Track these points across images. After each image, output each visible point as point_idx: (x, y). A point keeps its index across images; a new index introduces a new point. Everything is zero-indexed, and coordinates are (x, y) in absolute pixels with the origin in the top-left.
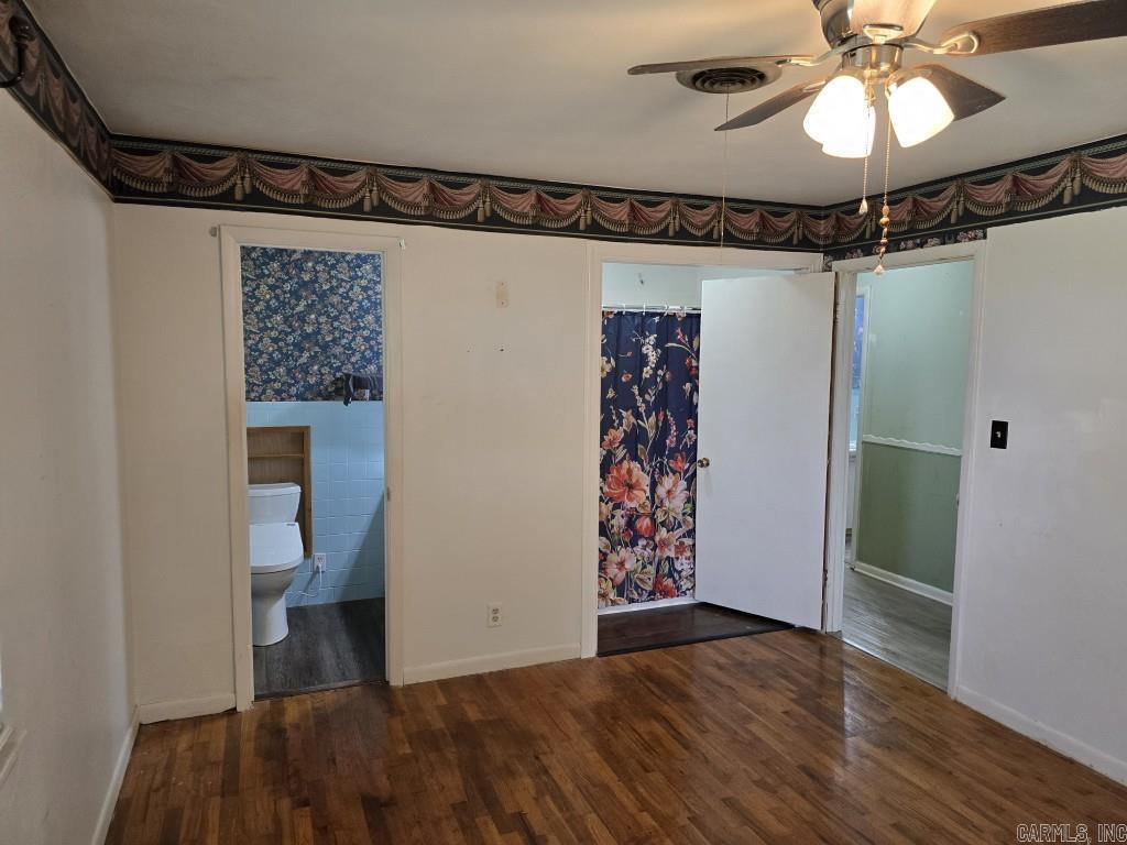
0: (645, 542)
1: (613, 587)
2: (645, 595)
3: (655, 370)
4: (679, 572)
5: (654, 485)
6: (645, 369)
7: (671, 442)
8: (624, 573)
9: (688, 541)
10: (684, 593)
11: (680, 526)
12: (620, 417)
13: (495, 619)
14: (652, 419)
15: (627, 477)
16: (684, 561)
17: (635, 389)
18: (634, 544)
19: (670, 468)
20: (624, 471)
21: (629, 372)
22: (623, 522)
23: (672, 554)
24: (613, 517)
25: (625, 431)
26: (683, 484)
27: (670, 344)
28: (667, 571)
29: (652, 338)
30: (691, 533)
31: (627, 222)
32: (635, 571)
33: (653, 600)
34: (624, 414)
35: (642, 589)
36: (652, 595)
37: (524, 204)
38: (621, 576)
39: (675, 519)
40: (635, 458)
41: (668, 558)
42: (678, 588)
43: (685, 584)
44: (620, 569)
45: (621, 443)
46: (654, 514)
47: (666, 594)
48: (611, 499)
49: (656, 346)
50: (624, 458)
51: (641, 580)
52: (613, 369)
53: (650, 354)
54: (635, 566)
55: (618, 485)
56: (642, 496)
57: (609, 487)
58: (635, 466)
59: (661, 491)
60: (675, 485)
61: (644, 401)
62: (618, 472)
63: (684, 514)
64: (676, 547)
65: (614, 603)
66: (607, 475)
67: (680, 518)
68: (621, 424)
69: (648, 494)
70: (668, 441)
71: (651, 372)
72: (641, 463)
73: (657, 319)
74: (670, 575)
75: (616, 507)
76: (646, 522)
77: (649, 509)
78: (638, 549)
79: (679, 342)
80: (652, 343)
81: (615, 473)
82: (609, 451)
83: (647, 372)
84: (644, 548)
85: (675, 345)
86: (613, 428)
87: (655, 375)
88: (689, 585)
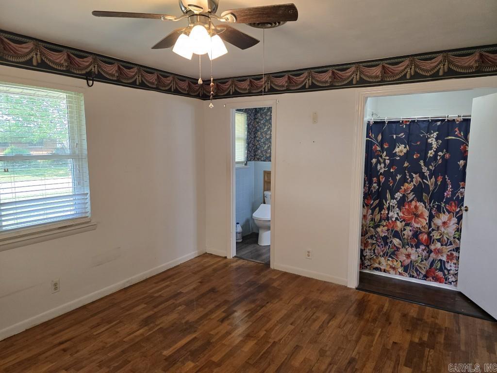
0: (424, 247)
1: (402, 266)
2: (421, 276)
3: (436, 152)
4: (449, 271)
5: (431, 217)
6: (430, 152)
7: (448, 194)
8: (409, 261)
9: (455, 254)
10: (451, 283)
11: (451, 244)
12: (412, 178)
13: (309, 256)
14: (433, 179)
15: (414, 210)
16: (452, 265)
17: (422, 163)
18: (417, 247)
19: (446, 209)
20: (412, 207)
21: (418, 153)
22: (411, 234)
23: (444, 259)
24: (405, 230)
25: (414, 185)
26: (455, 220)
27: (450, 138)
28: (438, 267)
29: (435, 134)
30: (457, 249)
31: (380, 75)
32: (416, 261)
33: (425, 280)
34: (414, 175)
35: (420, 272)
36: (426, 277)
37: (326, 77)
38: (407, 262)
39: (448, 239)
40: (420, 199)
41: (440, 260)
42: (446, 279)
43: (452, 278)
44: (407, 258)
45: (411, 191)
46: (430, 233)
47: (437, 279)
48: (404, 220)
49: (437, 139)
50: (413, 200)
51: (420, 267)
52: (407, 151)
53: (433, 143)
54: (417, 259)
55: (409, 214)
56: (424, 222)
57: (403, 214)
58: (421, 205)
59: (438, 221)
60: (449, 219)
61: (429, 169)
62: (409, 206)
63: (454, 238)
64: (448, 255)
65: (400, 274)
66: (402, 207)
67: (452, 239)
68: (412, 181)
69: (427, 221)
70: (445, 193)
71: (433, 153)
72: (425, 203)
73: (439, 123)
74: (441, 270)
75: (407, 225)
76: (425, 236)
77: (427, 229)
78: (420, 250)
79: (456, 136)
80: (435, 137)
81: (407, 207)
82: (404, 195)
83: (431, 153)
84: (423, 250)
85: (454, 138)
86: (408, 183)
87: (436, 155)
88: (454, 279)
